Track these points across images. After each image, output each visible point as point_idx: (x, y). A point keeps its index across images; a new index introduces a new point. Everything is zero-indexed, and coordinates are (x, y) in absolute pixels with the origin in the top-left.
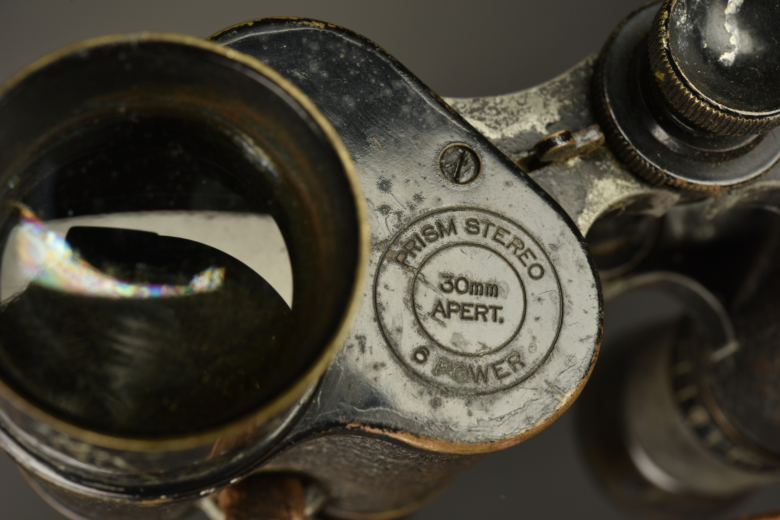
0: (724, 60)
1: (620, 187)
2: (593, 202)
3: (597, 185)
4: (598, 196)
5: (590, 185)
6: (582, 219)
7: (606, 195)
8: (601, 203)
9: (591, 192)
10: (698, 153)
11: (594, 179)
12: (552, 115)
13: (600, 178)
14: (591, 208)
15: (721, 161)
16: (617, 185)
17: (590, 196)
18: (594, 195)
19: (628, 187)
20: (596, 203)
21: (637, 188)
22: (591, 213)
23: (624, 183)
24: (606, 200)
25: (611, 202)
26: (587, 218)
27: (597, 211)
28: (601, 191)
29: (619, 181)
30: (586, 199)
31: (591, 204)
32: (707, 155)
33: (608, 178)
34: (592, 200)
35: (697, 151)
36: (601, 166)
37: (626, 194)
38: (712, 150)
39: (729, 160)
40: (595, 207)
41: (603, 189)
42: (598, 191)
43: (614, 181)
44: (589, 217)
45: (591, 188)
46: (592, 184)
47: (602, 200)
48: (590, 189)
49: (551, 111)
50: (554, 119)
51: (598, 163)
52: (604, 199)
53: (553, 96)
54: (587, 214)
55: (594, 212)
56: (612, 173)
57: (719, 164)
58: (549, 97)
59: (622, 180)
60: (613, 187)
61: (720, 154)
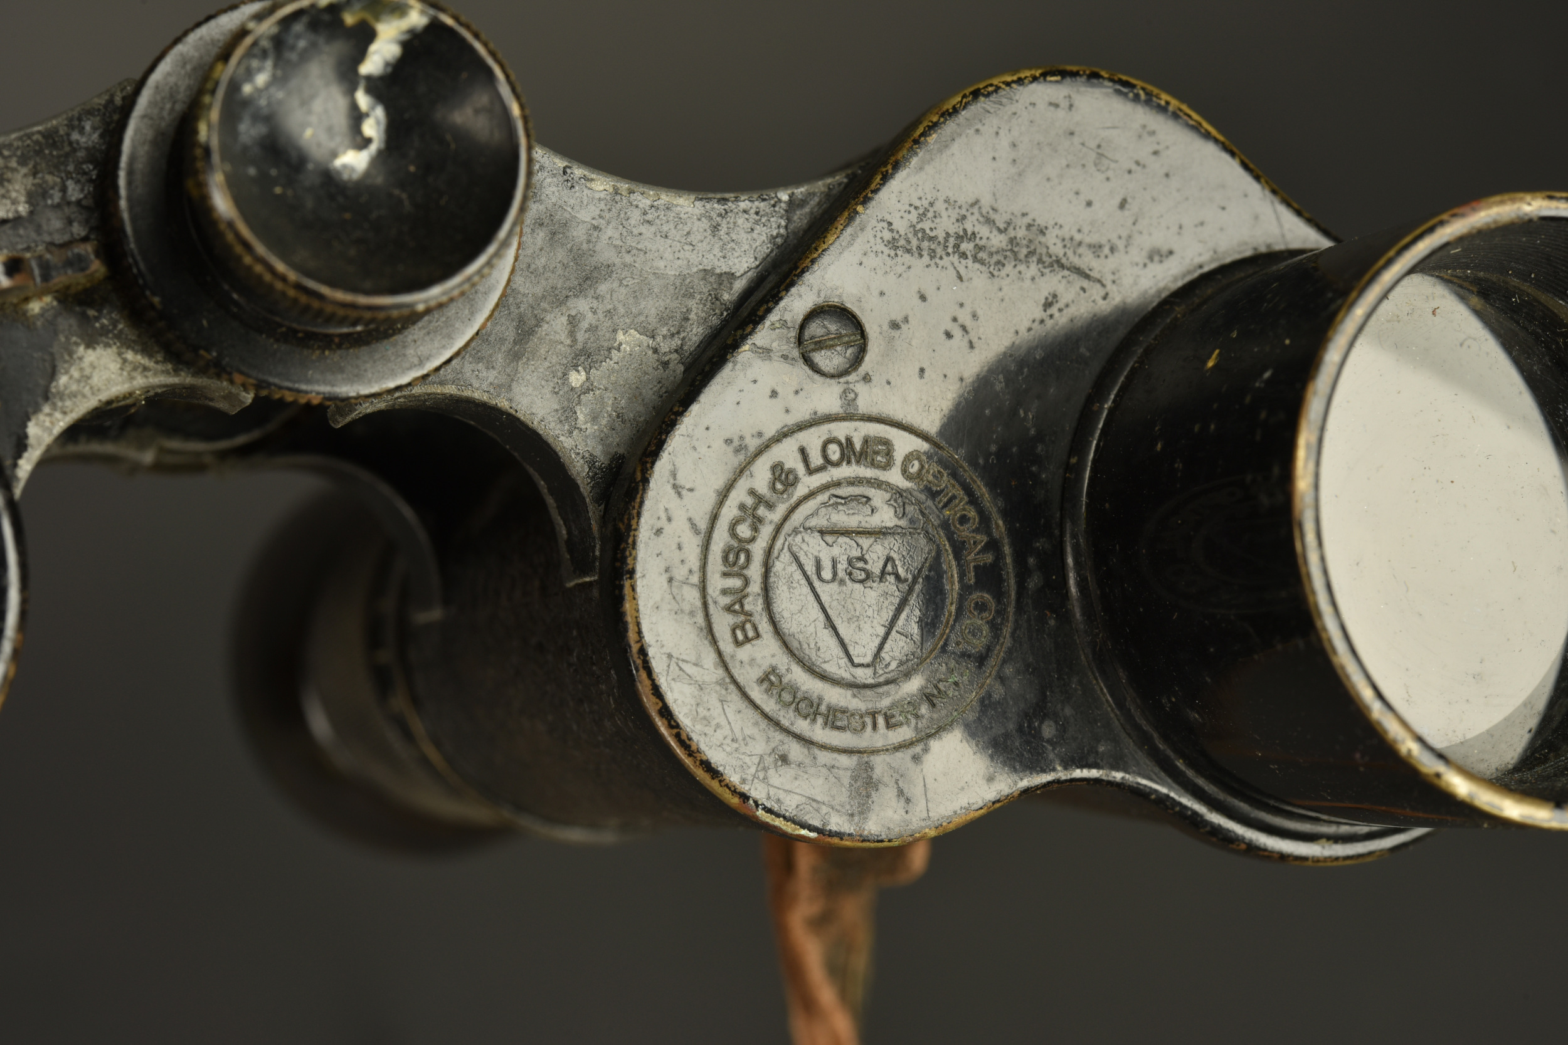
0: (345, 166)
1: (128, 368)
2: (67, 392)
3: (81, 359)
4: (79, 381)
5: (67, 357)
6: (37, 424)
7: (96, 380)
8: (84, 396)
9: (67, 372)
10: (284, 329)
11: (77, 344)
12: (14, 202)
13: (90, 344)
14: (60, 404)
15: (330, 349)
16: (125, 361)
17: (63, 380)
18: (71, 377)
19: (145, 369)
20: (73, 395)
21: (167, 372)
22: (58, 415)
23: (140, 359)
24: (95, 391)
25: (104, 396)
26: (48, 424)
27: (71, 411)
28: (87, 371)
29: (130, 355)
30: (54, 384)
31: (61, 396)
32: (300, 335)
33: (107, 345)
34: (66, 387)
35: (281, 326)
36: (97, 319)
37: (140, 381)
38: (310, 328)
39: (348, 348)
40: (68, 403)
41: (93, 366)
42: (82, 370)
43: (120, 354)
44: (52, 423)
45: (66, 362)
46: (71, 354)
47: (87, 390)
48: (66, 366)
49: (14, 195)
50: (17, 211)
51: (92, 313)
52: (91, 388)
53: (23, 161)
54: (50, 415)
55: (65, 413)
56: (118, 337)
57: (327, 353)
58: (13, 163)
59: (136, 352)
60: (114, 366)
61: (327, 336)
